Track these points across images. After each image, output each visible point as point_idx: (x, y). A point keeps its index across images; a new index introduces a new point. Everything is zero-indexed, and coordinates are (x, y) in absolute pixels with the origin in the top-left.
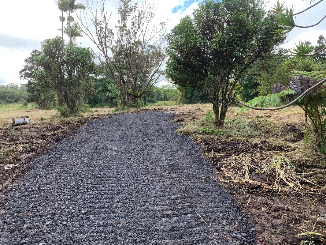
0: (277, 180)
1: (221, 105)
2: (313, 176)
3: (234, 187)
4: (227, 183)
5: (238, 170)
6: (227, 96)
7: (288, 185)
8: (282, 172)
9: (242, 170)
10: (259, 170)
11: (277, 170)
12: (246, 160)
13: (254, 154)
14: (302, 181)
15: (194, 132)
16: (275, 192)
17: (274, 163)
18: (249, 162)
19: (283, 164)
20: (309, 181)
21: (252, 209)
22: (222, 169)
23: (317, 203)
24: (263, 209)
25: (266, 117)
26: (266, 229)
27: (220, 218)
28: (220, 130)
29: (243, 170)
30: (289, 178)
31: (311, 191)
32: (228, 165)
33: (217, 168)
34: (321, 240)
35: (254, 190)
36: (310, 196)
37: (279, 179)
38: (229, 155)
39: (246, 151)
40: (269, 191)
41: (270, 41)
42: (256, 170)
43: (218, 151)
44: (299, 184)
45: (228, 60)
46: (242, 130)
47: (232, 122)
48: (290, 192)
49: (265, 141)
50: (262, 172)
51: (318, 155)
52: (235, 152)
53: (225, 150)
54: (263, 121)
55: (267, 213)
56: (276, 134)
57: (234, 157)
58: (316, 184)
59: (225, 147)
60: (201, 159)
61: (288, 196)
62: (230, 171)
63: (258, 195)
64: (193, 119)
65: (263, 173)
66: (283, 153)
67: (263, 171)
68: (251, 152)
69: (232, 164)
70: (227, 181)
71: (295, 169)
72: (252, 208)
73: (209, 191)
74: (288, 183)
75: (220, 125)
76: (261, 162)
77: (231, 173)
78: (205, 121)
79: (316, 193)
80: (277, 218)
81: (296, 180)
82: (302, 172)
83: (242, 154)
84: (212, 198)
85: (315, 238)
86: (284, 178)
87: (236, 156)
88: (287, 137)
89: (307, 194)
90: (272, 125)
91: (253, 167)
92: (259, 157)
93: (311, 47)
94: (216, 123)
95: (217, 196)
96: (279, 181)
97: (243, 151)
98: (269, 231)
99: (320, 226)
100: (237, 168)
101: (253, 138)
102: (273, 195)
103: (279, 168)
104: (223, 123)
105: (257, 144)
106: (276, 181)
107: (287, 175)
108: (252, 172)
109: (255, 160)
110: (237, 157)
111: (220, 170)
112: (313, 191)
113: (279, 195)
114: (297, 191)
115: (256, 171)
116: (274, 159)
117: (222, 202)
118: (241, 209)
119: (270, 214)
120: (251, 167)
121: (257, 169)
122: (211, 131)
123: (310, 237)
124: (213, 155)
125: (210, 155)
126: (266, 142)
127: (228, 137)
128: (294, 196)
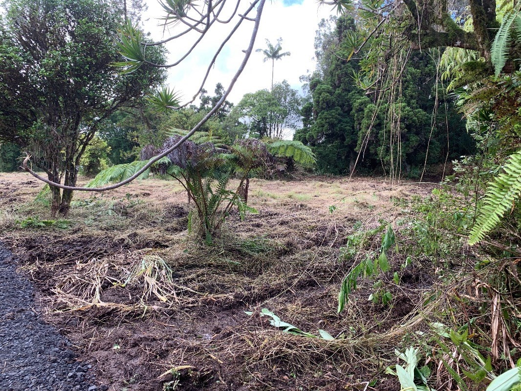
0: (144, 294)
1: (64, 176)
2: (195, 280)
3: (70, 321)
4: (58, 315)
5: (82, 288)
6: (74, 160)
7: (159, 300)
8: (152, 281)
9: (89, 287)
10: (118, 283)
11: (147, 278)
12: (99, 269)
13: (114, 256)
14: (179, 289)
15: (8, 227)
16: (139, 315)
17: (143, 268)
18: (104, 271)
19: (155, 268)
20: (189, 289)
21: (96, 352)
22: (53, 290)
23: (194, 319)
24: (115, 347)
25: (144, 195)
26: (115, 381)
27: (30, 386)
28: (61, 220)
29: (92, 287)
30: (161, 288)
31: (189, 303)
32: (65, 282)
33: (43, 291)
34: (191, 375)
35: (105, 318)
36: (187, 311)
37: (147, 292)
38: (71, 263)
39: (101, 254)
40: (129, 315)
41: (141, 79)
42: (114, 283)
43: (51, 258)
44: (175, 296)
45: (74, 100)
46: (102, 217)
47: (85, 205)
48: (160, 311)
49: (135, 235)
50: (123, 286)
51: (202, 249)
52: (82, 258)
53: (66, 255)
54: (137, 202)
55: (120, 353)
56: (154, 222)
57: (79, 265)
58: (196, 291)
59: (65, 251)
60: (13, 278)
61: (157, 317)
62: (68, 292)
63: (111, 326)
64: (11, 200)
65: (124, 288)
66: (159, 251)
67: (125, 284)
68: (108, 255)
69: (73, 279)
70: (58, 311)
71: (171, 273)
72: (97, 350)
73: (18, 337)
74: (159, 296)
75: (61, 211)
76: (124, 269)
77: (70, 295)
78: (34, 204)
79: (196, 305)
80: (134, 357)
81: (171, 290)
82: (180, 276)
83: (92, 261)
84: (22, 350)
85: (183, 373)
86: (154, 289)
87: (82, 265)
88: (169, 225)
89: (183, 308)
90: (150, 208)
91: (110, 279)
92: (122, 261)
93: (208, 97)
94: (54, 208)
95: (31, 344)
96: (147, 295)
97: (96, 255)
98: (119, 382)
99: (193, 353)
100: (82, 284)
101: (118, 229)
102: (134, 321)
103: (149, 276)
104: (68, 207)
105: (123, 240)
106: (143, 297)
107: (160, 284)
108: (107, 287)
109: (115, 267)
110: (84, 265)
111: (49, 293)
112: (192, 302)
113: (144, 319)
114: (171, 307)
115: (113, 286)
116: (143, 262)
117: (40, 353)
118: (78, 356)
119: (124, 353)
120: (105, 279)
121: (116, 281)
122: (44, 222)
123: (176, 375)
124: (39, 268)
125: (32, 269)
126: (137, 235)
127: (75, 232)
128: (165, 315)
